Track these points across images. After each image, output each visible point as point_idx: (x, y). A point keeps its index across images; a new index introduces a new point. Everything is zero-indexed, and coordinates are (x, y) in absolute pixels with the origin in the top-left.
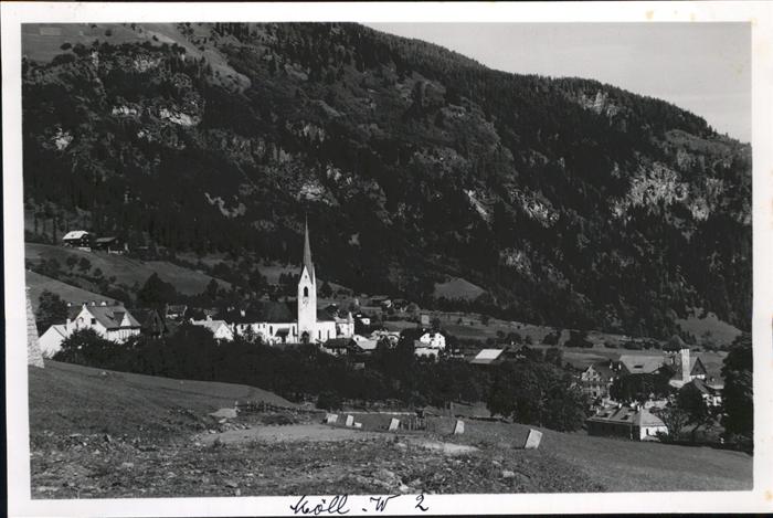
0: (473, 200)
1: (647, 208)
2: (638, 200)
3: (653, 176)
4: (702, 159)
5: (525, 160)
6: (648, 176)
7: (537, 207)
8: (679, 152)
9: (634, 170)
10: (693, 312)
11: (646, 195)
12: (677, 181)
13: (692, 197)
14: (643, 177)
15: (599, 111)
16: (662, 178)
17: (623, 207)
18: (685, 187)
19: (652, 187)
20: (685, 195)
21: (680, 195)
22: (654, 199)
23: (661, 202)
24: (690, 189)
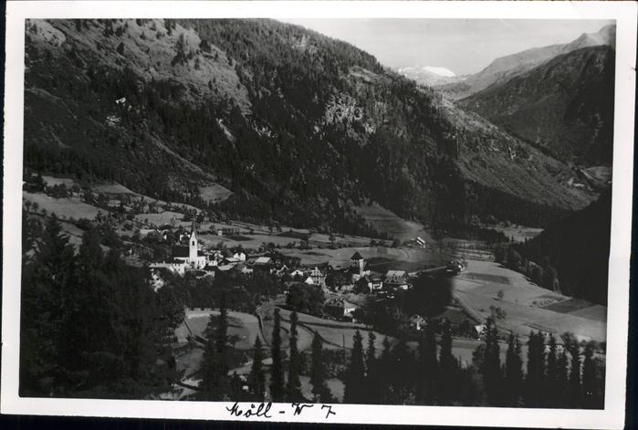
0: (222, 126)
1: (335, 126)
2: (330, 120)
3: (340, 101)
4: (373, 88)
5: (256, 93)
6: (337, 102)
7: (264, 129)
8: (358, 83)
9: (327, 98)
10: (363, 201)
11: (336, 116)
12: (356, 106)
13: (365, 117)
14: (334, 103)
15: (304, 49)
16: (346, 103)
17: (320, 126)
18: (361, 110)
19: (339, 110)
20: (361, 116)
21: (358, 116)
22: (340, 119)
23: (345, 120)
24: (364, 112)
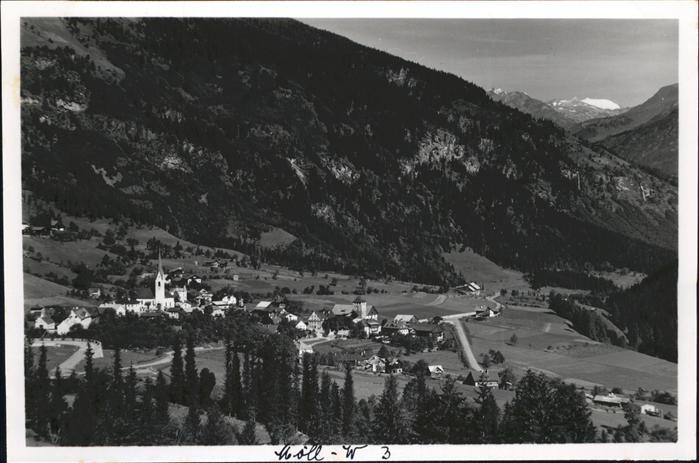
0: (294, 166)
1: (431, 164)
2: (424, 158)
3: (437, 139)
4: (478, 123)
5: (336, 131)
6: (433, 140)
7: (343, 169)
8: (462, 117)
9: (421, 136)
10: (454, 247)
11: (431, 155)
12: (456, 144)
13: (467, 156)
14: (429, 141)
15: (402, 82)
16: (445, 140)
17: (412, 165)
18: (461, 148)
19: (436, 148)
20: (462, 154)
21: (458, 155)
22: (438, 158)
23: (443, 160)
24: (466, 149)
